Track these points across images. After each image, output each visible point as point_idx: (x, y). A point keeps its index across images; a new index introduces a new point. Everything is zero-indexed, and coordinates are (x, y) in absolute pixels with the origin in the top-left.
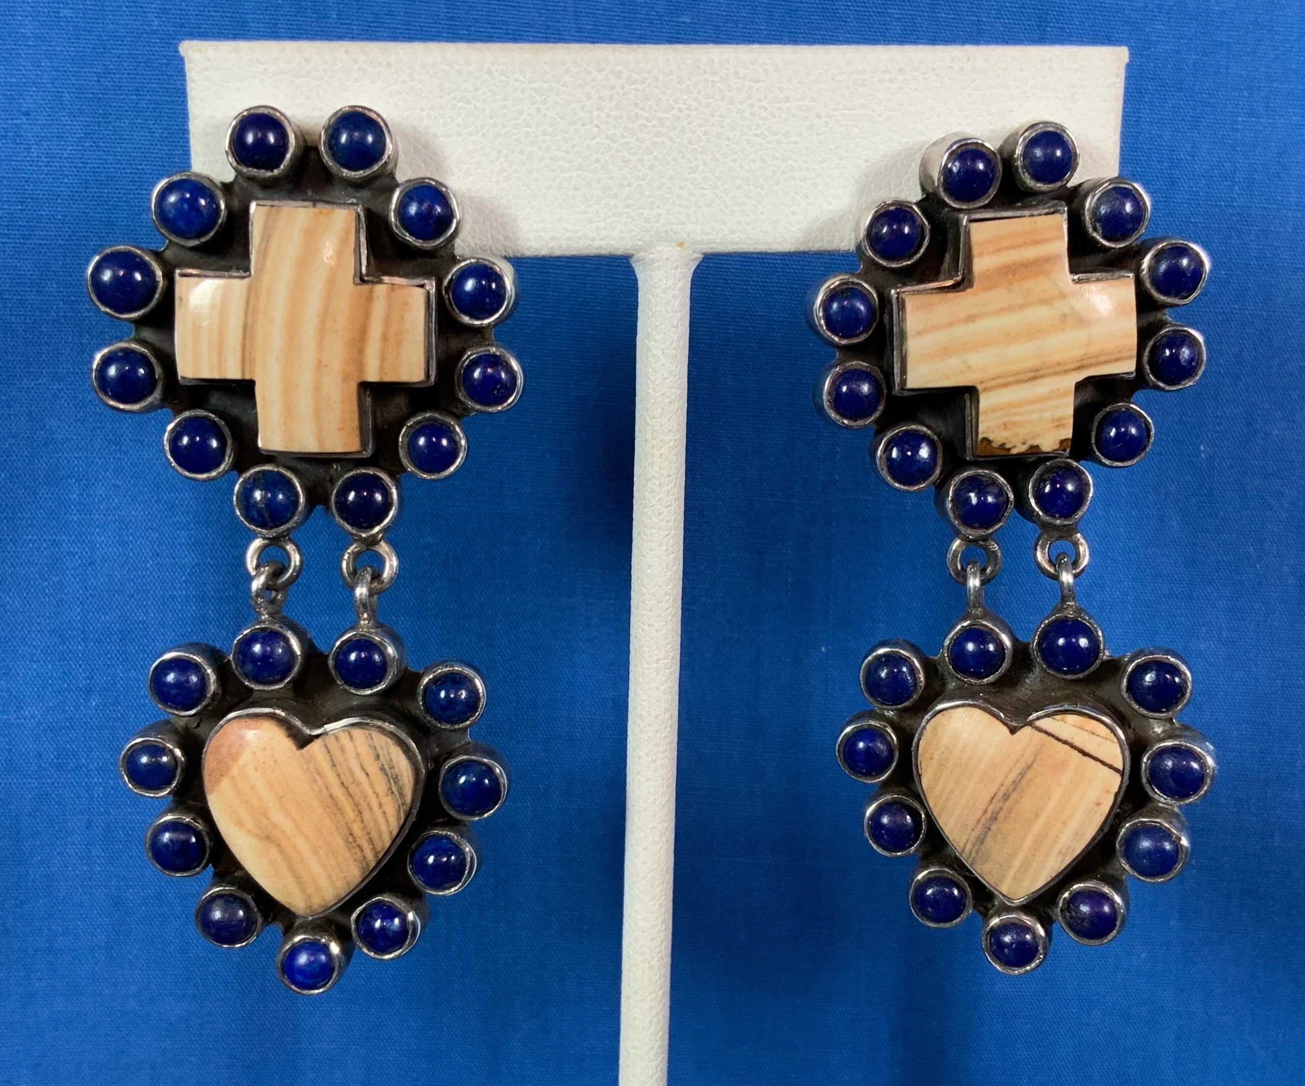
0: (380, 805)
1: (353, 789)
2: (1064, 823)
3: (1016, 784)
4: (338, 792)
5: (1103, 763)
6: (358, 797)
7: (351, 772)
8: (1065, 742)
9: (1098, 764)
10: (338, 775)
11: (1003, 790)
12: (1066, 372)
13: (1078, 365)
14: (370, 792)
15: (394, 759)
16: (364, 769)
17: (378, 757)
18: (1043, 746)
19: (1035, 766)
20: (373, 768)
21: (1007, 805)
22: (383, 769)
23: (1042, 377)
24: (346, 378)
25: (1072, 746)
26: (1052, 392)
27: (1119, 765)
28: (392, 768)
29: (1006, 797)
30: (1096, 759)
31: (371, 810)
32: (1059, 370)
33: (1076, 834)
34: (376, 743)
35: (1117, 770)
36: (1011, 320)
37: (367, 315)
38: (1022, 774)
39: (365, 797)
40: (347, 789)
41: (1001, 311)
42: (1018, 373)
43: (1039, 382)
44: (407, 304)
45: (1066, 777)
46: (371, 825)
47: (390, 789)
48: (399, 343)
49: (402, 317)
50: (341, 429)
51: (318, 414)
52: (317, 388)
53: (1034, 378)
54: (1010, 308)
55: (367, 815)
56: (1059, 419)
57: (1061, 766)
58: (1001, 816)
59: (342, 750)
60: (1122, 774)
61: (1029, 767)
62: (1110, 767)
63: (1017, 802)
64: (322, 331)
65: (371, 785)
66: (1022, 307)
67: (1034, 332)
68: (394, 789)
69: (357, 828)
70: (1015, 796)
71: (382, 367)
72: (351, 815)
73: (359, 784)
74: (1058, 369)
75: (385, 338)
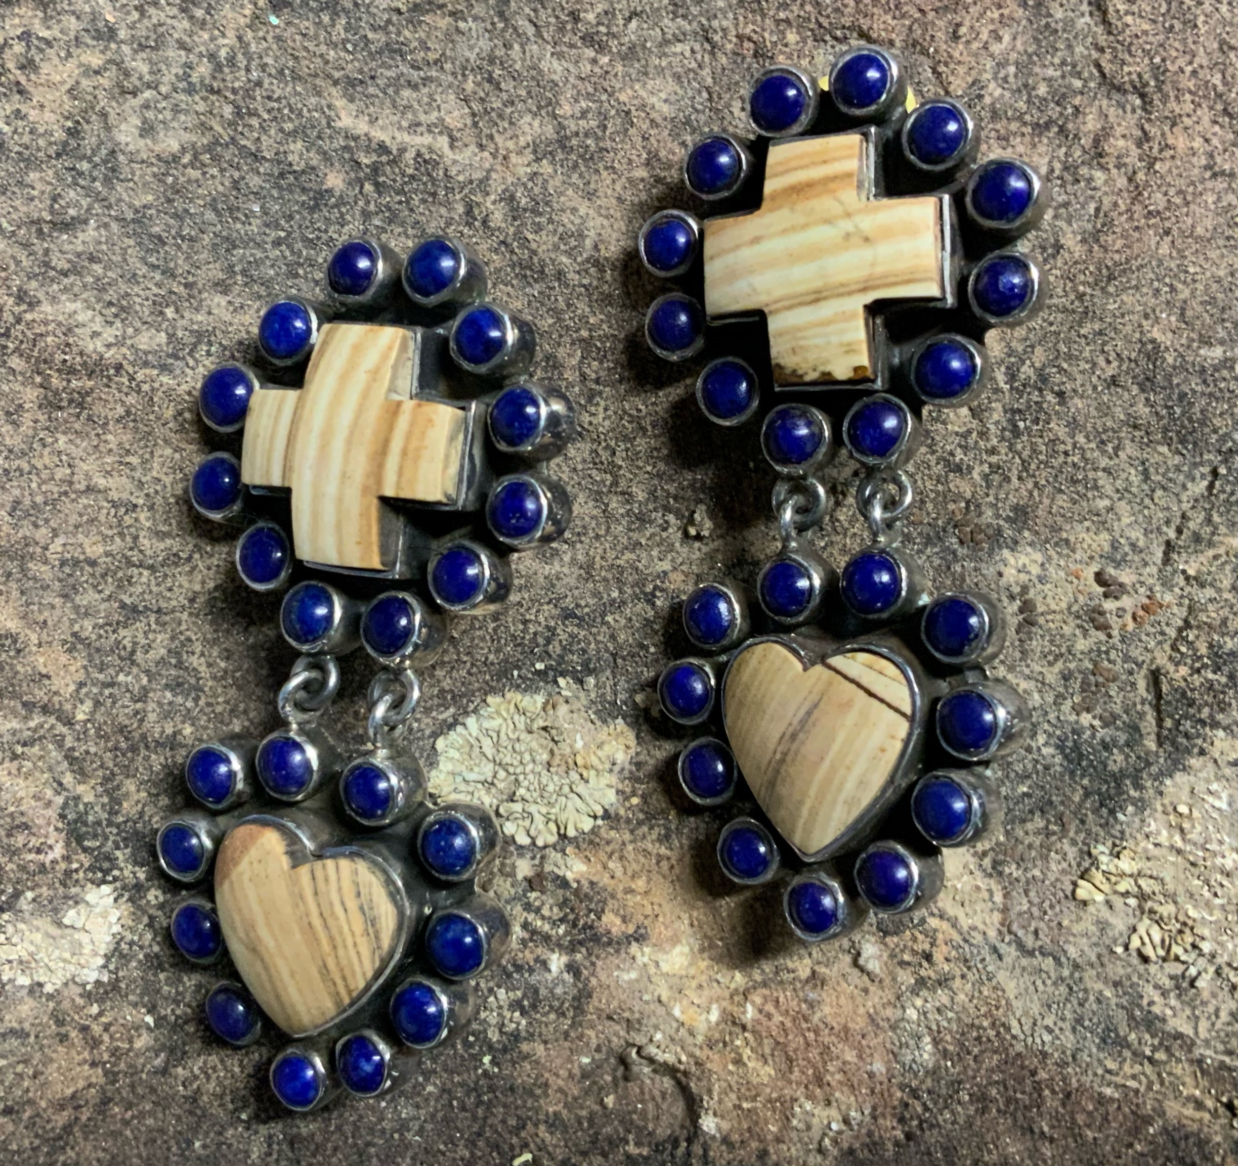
0: (355, 944)
1: (330, 922)
2: (848, 768)
3: (803, 723)
4: (317, 922)
5: (890, 706)
6: (334, 931)
7: (331, 904)
8: (852, 681)
9: (884, 707)
10: (319, 905)
11: (791, 729)
12: (850, 293)
13: (861, 286)
14: (346, 928)
15: (375, 899)
16: (343, 903)
17: (359, 894)
18: (830, 684)
19: (822, 705)
20: (352, 905)
21: (794, 747)
22: (361, 908)
23: (825, 298)
24: (365, 490)
25: (859, 685)
26: (836, 314)
27: (907, 709)
28: (371, 908)
29: (794, 737)
30: (882, 701)
31: (345, 947)
32: (843, 291)
33: (861, 782)
34: (360, 879)
35: (903, 715)
36: (796, 240)
37: (391, 427)
38: (809, 713)
39: (341, 933)
40: (325, 920)
41: (785, 231)
42: (802, 295)
43: (823, 304)
44: (430, 421)
45: (851, 718)
46: (344, 962)
47: (367, 930)
48: (417, 458)
49: (423, 433)
50: (359, 543)
51: (339, 527)
52: (340, 500)
53: (817, 300)
54: (793, 229)
55: (341, 952)
56: (849, 344)
57: (848, 705)
58: (789, 759)
59: (327, 880)
60: (911, 719)
61: (816, 706)
62: (897, 710)
63: (803, 743)
64: (349, 442)
65: (348, 921)
66: (805, 227)
67: (815, 253)
68: (371, 930)
69: (331, 963)
70: (801, 736)
71: (398, 484)
72: (326, 946)
73: (337, 919)
74: (841, 290)
75: (404, 453)
